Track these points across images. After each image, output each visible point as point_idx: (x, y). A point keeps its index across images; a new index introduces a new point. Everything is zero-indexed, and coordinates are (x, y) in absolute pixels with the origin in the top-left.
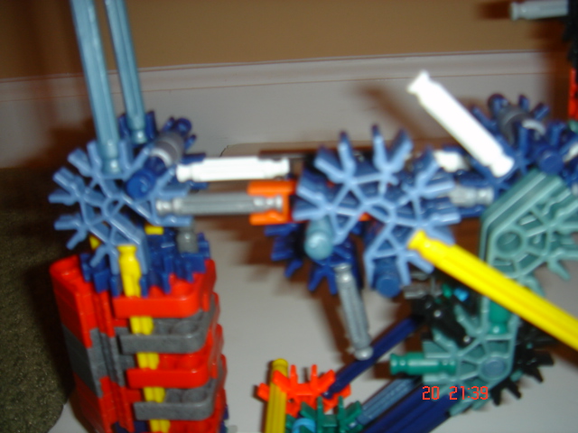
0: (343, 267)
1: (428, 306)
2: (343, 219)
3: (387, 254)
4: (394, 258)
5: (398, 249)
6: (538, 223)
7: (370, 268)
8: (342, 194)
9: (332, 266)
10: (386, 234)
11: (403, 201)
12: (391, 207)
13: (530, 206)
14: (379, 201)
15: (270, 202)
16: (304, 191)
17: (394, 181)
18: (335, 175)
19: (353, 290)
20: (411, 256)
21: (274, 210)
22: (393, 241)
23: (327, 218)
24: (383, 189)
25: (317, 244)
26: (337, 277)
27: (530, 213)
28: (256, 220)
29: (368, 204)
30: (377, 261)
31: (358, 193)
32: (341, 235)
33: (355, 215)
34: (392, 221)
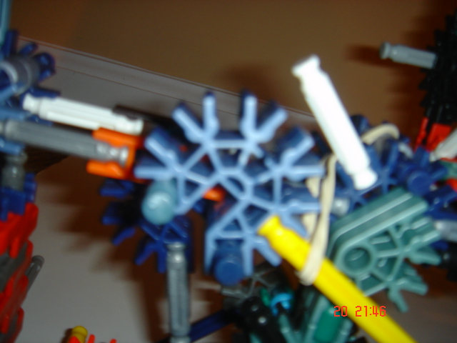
0: (178, 245)
1: (255, 309)
2: (191, 186)
3: (234, 235)
4: (240, 242)
5: (247, 233)
6: (392, 244)
7: (211, 248)
8: (197, 157)
9: (166, 242)
10: (237, 212)
11: (263, 178)
12: (249, 183)
13: (388, 224)
14: (237, 172)
15: (113, 153)
16: (154, 145)
17: (258, 153)
18: (193, 132)
19: (183, 273)
20: (260, 242)
21: (116, 162)
22: (243, 221)
23: (174, 181)
24: (243, 160)
25: (158, 206)
26: (169, 255)
27: (386, 233)
28: (93, 168)
29: (223, 174)
30: (219, 242)
31: (215, 159)
32: (186, 204)
33: (206, 185)
34: (247, 198)
